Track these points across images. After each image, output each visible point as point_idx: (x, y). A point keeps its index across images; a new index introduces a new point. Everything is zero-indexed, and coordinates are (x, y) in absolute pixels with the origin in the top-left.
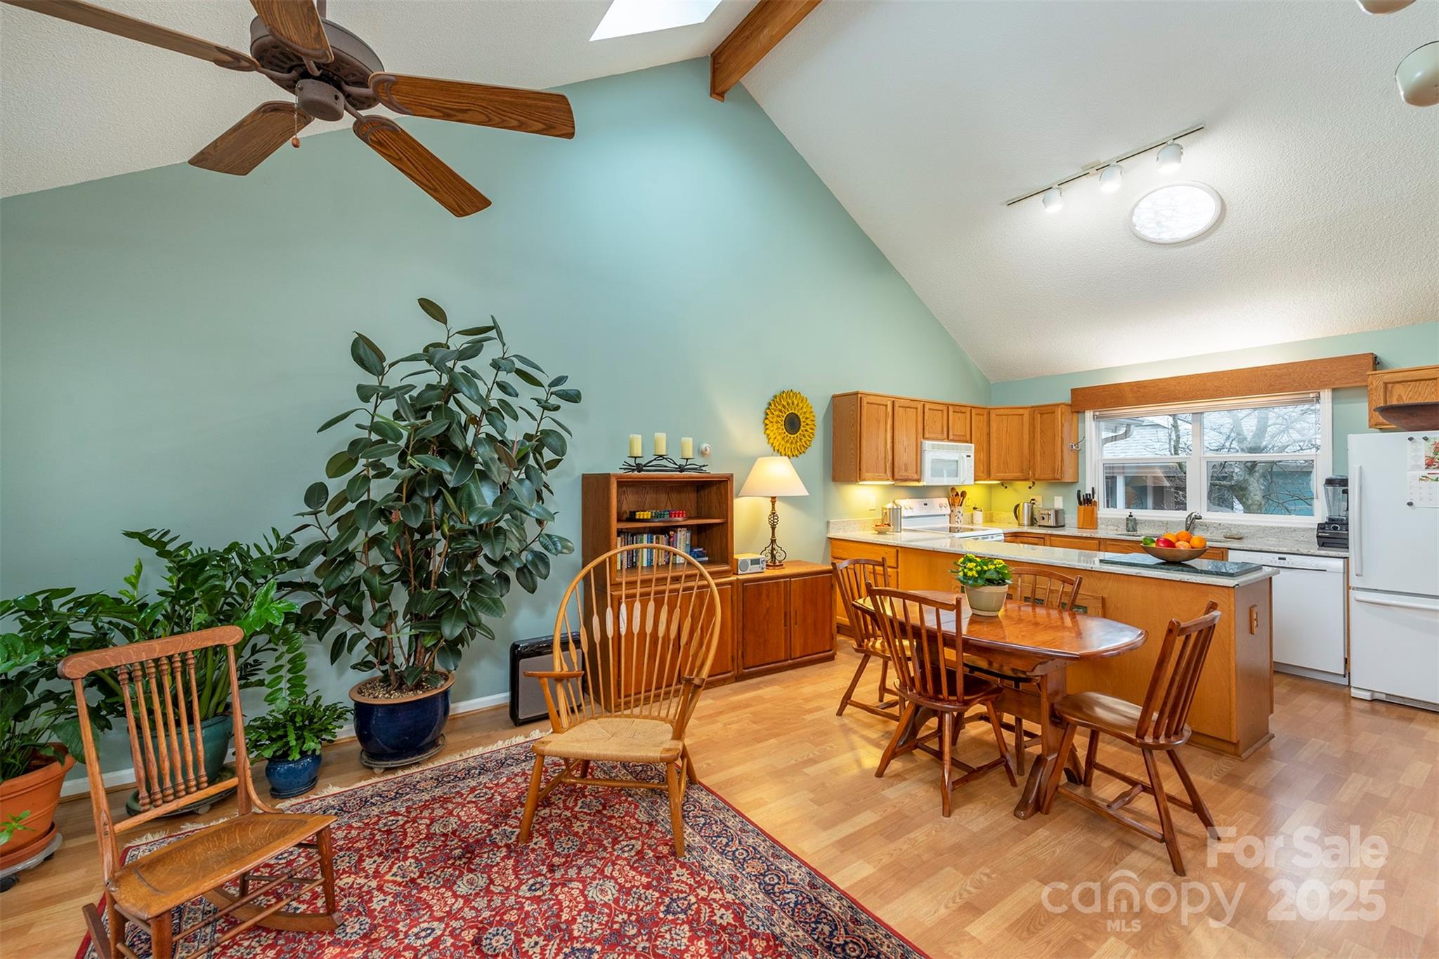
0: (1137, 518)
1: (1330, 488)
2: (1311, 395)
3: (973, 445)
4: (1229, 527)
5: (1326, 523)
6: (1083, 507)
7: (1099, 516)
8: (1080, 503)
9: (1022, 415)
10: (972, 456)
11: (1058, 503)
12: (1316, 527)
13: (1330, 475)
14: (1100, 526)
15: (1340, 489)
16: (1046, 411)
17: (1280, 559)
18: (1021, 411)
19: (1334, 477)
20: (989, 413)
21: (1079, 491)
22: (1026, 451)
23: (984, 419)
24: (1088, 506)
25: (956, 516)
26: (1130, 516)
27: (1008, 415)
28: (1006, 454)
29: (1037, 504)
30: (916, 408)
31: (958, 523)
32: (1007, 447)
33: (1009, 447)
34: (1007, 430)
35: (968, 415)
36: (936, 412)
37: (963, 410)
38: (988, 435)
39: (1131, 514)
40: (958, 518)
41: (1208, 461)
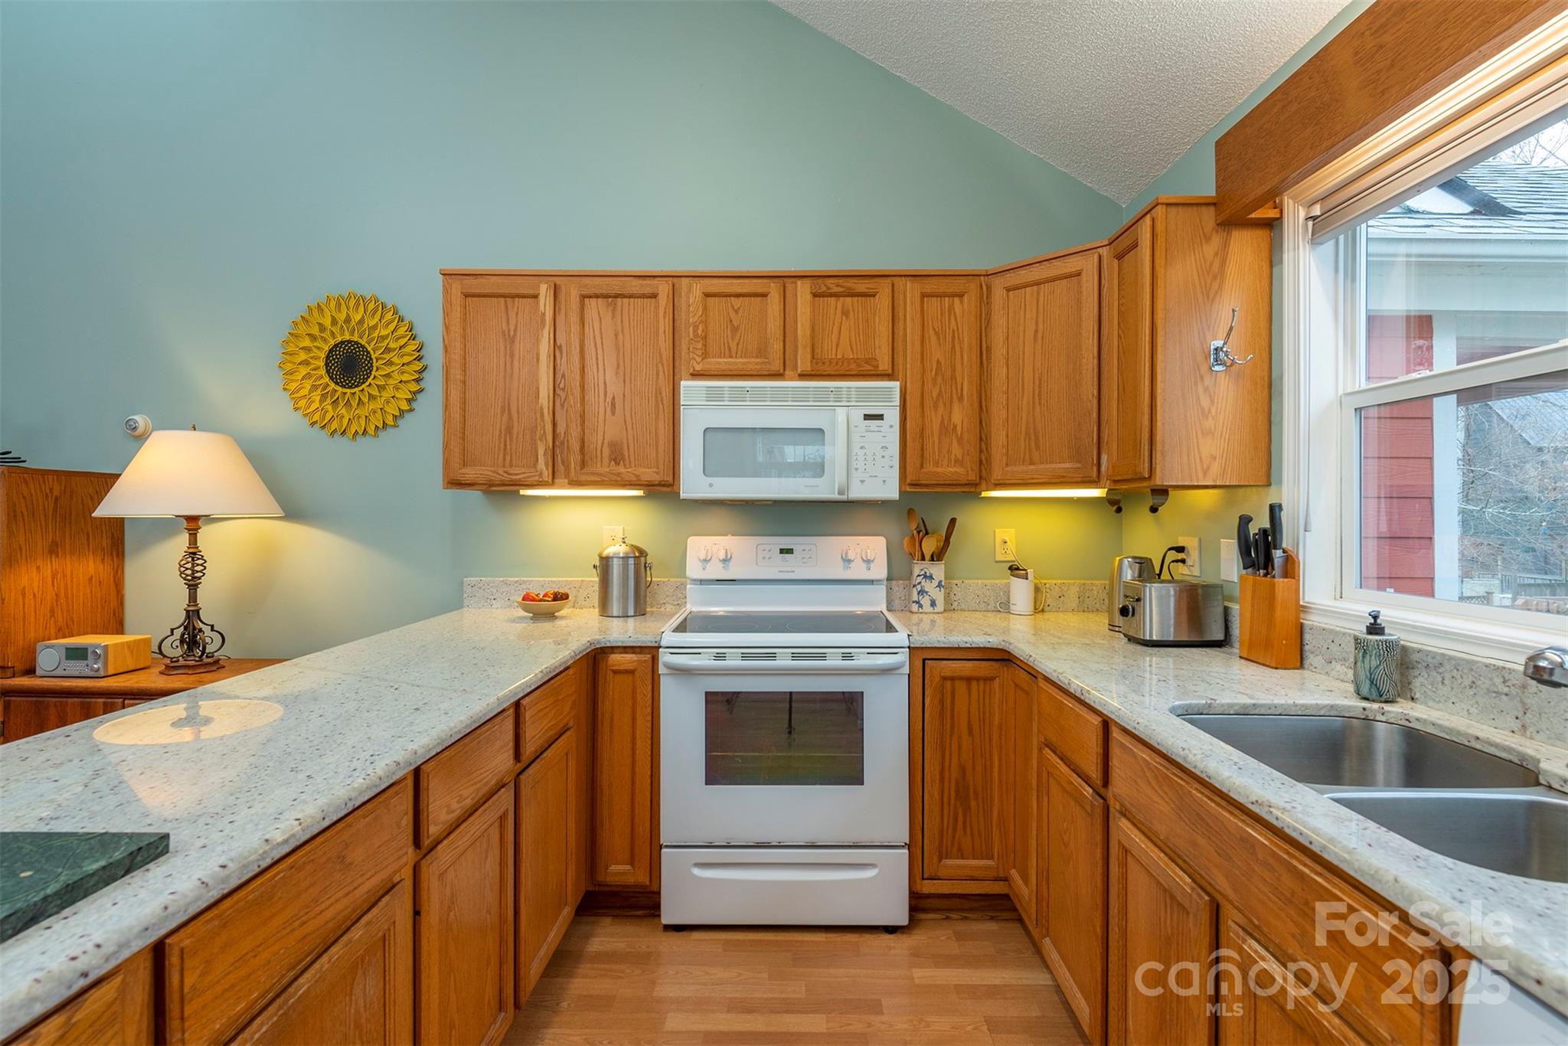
0: (1402, 639)
3: (896, 385)
10: (893, 416)
11: (1229, 563)
14: (1312, 659)
16: (1128, 245)
18: (1075, 263)
20: (984, 289)
21: (1245, 521)
22: (1089, 389)
23: (965, 308)
24: (1265, 575)
25: (914, 586)
26: (1375, 628)
27: (1038, 283)
28: (1034, 403)
29: (1189, 562)
30: (654, 296)
31: (921, 606)
32: (1037, 382)
33: (1040, 380)
34: (1036, 331)
35: (883, 302)
36: (737, 302)
37: (861, 286)
38: (984, 354)
39: (1375, 618)
40: (922, 592)
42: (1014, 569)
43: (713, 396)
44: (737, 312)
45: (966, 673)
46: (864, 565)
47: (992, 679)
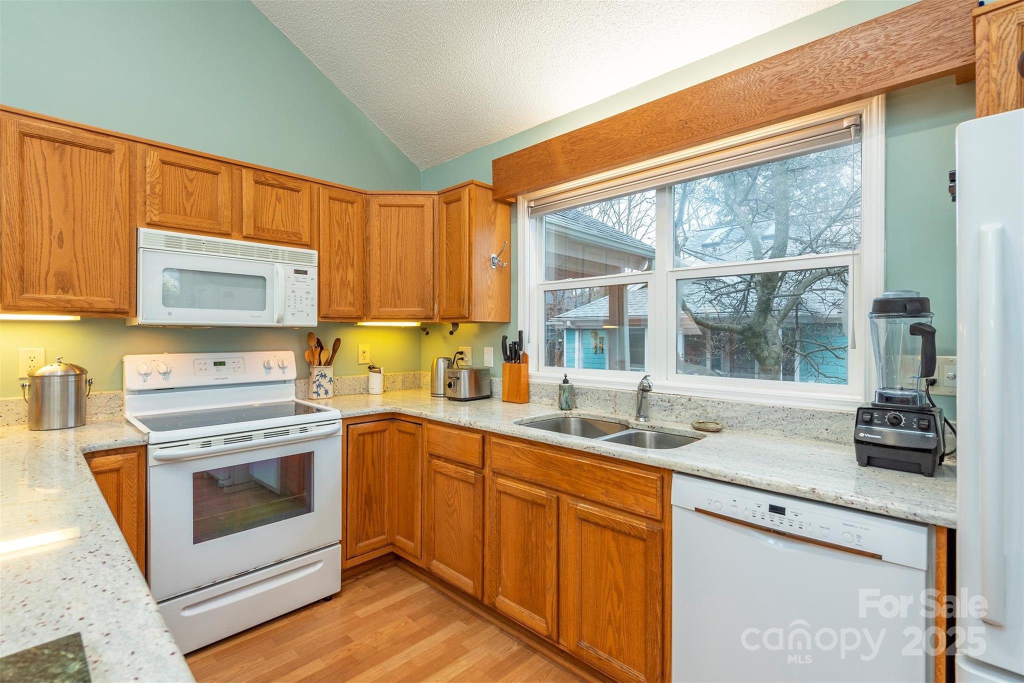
0: (576, 384)
1: (882, 322)
2: (846, 123)
3: (315, 253)
4: (703, 405)
5: (875, 408)
7: (532, 380)
8: (506, 359)
9: (422, 206)
10: (313, 272)
11: (489, 358)
12: (854, 410)
13: (880, 294)
14: (533, 398)
15: (904, 324)
16: (452, 197)
17: (774, 509)
18: (420, 200)
19: (891, 295)
21: (505, 338)
22: (428, 270)
23: (354, 211)
24: (515, 363)
25: (314, 382)
26: (566, 381)
27: (399, 206)
28: (397, 273)
29: (466, 359)
30: (109, 152)
31: (319, 395)
32: (399, 262)
33: (400, 261)
34: (398, 233)
35: (304, 196)
36: (192, 174)
37: (291, 184)
38: (366, 240)
39: (566, 377)
40: (319, 386)
41: (677, 280)
42: (371, 368)
43: (172, 244)
44: (191, 181)
45: (372, 430)
46: (281, 370)
47: (384, 431)
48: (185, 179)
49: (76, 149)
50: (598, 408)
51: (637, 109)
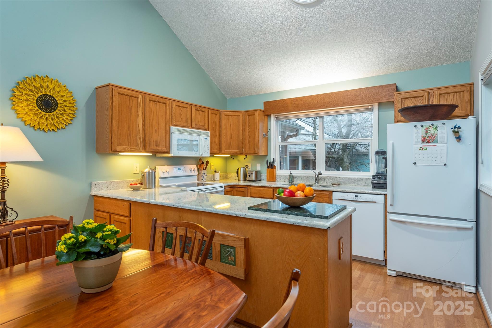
0: (294, 175)
1: (377, 156)
2: (370, 107)
3: (209, 132)
4: (334, 178)
5: (376, 175)
6: (269, 169)
8: (268, 167)
9: (239, 116)
10: (209, 138)
11: (258, 167)
12: (371, 177)
13: (377, 149)
14: (277, 180)
15: (382, 157)
16: (250, 114)
17: (356, 196)
18: (238, 114)
19: (379, 150)
20: (220, 114)
21: (267, 160)
22: (241, 137)
23: (218, 116)
24: (271, 168)
25: (202, 176)
26: (291, 174)
27: (231, 116)
28: (230, 139)
29: (248, 168)
30: (165, 103)
31: (203, 180)
32: (231, 134)
33: (232, 134)
34: (231, 125)
35: (206, 113)
36: (182, 108)
37: (203, 109)
38: (220, 127)
39: (291, 172)
40: (203, 177)
41: (325, 143)
42: (215, 171)
43: (179, 131)
44: (181, 111)
45: (229, 190)
46: (194, 172)
48: (180, 110)
49: (159, 103)
50: (301, 181)
51: (316, 95)
